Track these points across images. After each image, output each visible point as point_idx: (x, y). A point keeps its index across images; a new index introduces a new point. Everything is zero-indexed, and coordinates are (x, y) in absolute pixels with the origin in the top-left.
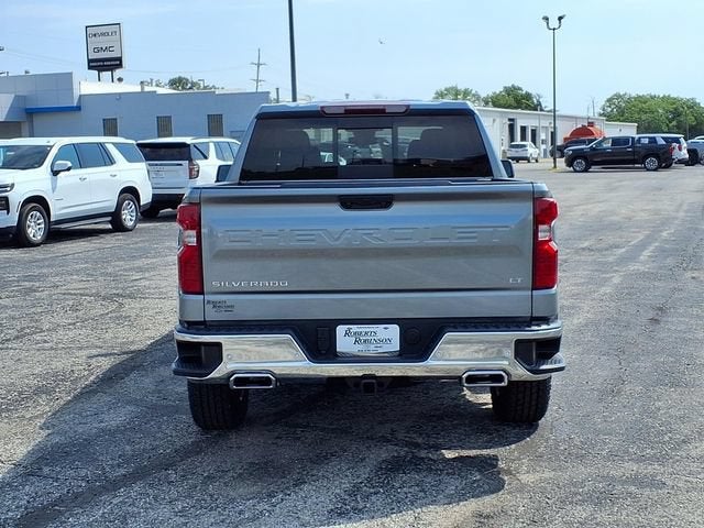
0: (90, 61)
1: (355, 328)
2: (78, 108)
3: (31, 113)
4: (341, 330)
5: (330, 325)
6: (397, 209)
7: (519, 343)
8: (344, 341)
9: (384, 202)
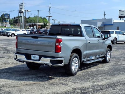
0: (119, 16)
1: (33, 55)
2: (113, 25)
3: (105, 25)
4: (32, 55)
5: (31, 55)
6: (39, 39)
7: (51, 60)
8: (32, 57)
9: (37, 38)
